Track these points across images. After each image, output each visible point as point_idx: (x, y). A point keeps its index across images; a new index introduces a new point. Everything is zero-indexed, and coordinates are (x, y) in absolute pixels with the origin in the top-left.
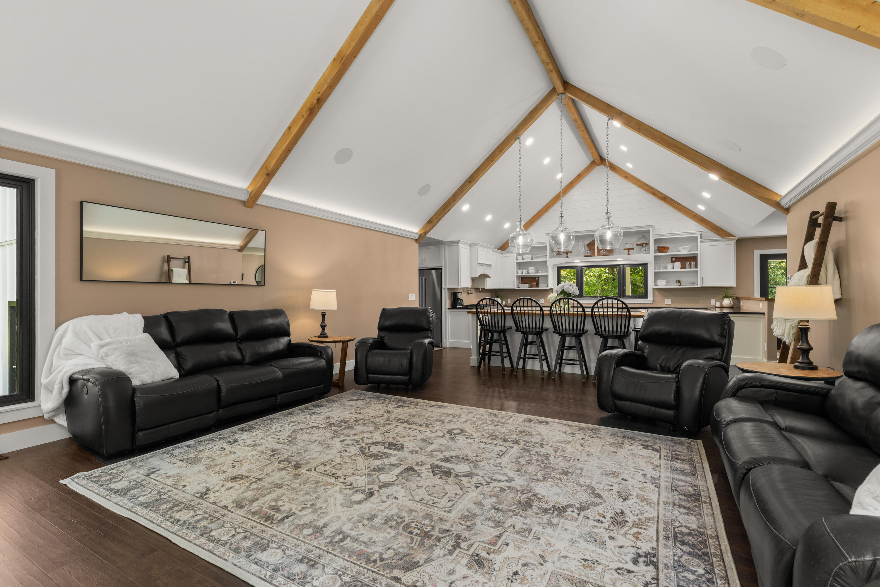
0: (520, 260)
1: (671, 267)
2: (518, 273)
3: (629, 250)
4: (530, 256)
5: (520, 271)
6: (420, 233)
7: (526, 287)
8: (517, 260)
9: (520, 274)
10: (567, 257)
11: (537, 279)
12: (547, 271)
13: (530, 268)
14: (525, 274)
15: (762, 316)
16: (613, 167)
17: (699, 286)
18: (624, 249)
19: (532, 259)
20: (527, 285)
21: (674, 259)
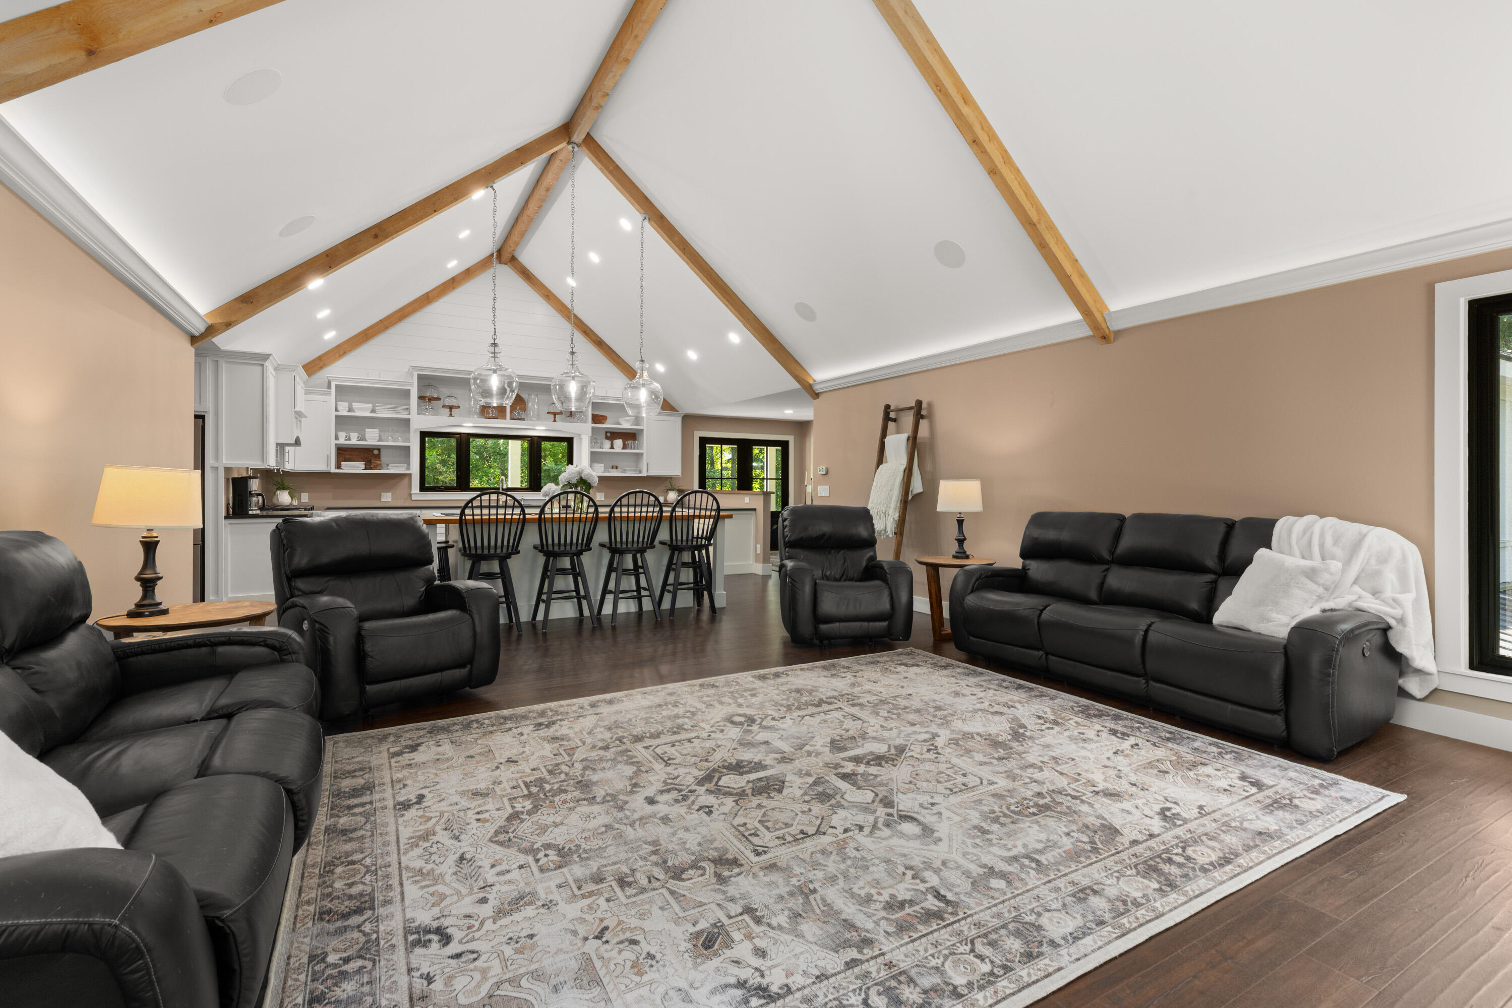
0: (343, 412)
1: (609, 446)
2: (337, 438)
3: (555, 414)
4: (370, 406)
5: (342, 435)
6: (210, 322)
7: (356, 467)
8: (336, 410)
9: (342, 441)
10: (451, 415)
11: (376, 452)
12: (408, 440)
13: (367, 430)
14: (354, 441)
15: (753, 512)
16: (526, 275)
17: (644, 474)
18: (549, 413)
19: (373, 411)
20: (362, 464)
21: (609, 435)
